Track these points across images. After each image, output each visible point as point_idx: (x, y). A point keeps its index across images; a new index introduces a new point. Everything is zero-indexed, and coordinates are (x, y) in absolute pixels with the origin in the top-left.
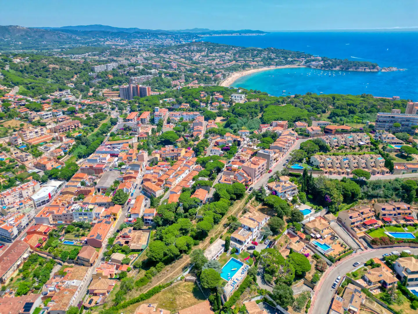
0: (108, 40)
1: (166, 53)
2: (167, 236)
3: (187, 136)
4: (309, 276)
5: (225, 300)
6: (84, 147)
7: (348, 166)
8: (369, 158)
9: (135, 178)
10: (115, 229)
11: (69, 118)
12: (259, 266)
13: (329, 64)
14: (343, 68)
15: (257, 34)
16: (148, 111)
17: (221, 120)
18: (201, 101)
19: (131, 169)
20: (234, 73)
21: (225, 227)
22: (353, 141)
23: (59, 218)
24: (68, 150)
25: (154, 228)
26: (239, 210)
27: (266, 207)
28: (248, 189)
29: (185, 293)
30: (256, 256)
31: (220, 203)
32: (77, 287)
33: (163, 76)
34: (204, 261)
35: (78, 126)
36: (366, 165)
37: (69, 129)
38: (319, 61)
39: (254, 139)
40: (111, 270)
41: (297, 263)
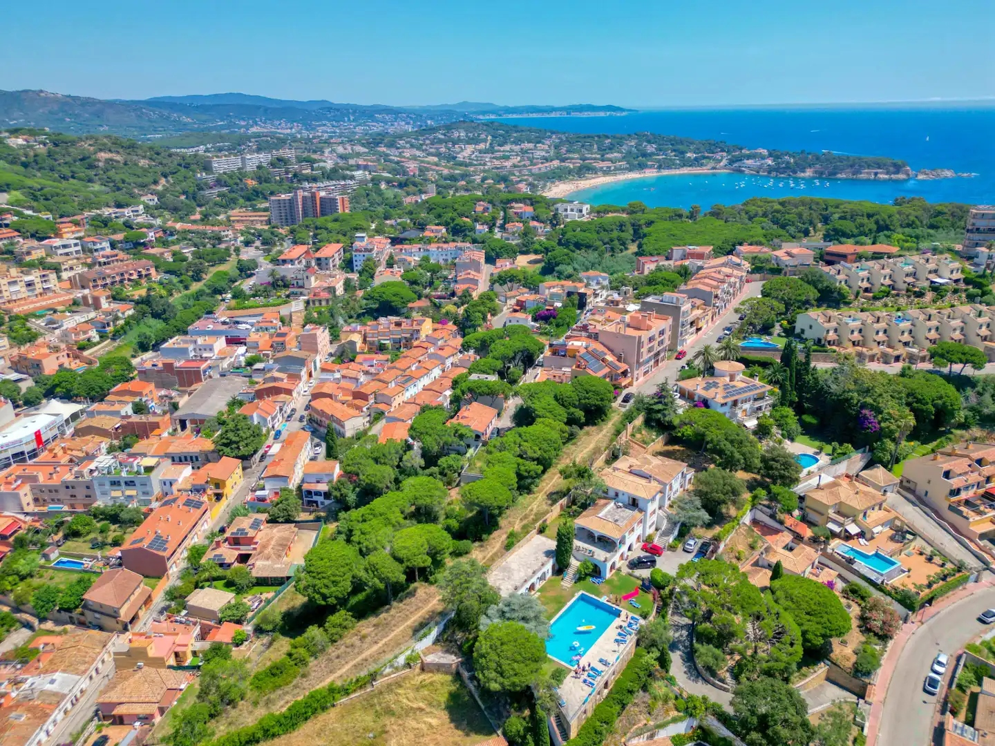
0: (257, 125)
1: (391, 145)
2: (365, 526)
3: (439, 297)
4: (845, 650)
5: (565, 735)
6: (158, 324)
7: (911, 339)
8: (972, 315)
9: (289, 392)
10: (215, 525)
11: (126, 257)
12: (671, 618)
13: (788, 163)
14: (822, 173)
15: (608, 113)
16: (338, 242)
17: (530, 262)
18: (476, 220)
19: (279, 370)
20: (557, 183)
21: (554, 502)
22: (914, 275)
23: (54, 495)
24: (110, 329)
25: (333, 516)
26: (597, 452)
27: (677, 447)
28: (620, 399)
29: (421, 710)
30: (660, 587)
31: (536, 429)
32: (64, 696)
33: (383, 186)
34: (487, 599)
35: (146, 275)
36: (964, 335)
37: (121, 281)
38: (763, 158)
39: (624, 288)
40: (179, 639)
41: (804, 605)
